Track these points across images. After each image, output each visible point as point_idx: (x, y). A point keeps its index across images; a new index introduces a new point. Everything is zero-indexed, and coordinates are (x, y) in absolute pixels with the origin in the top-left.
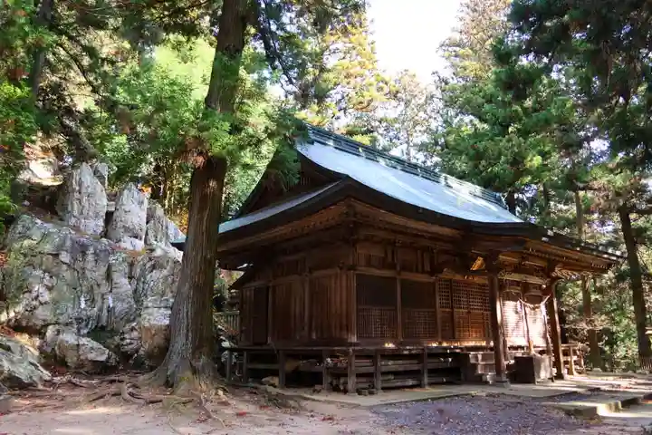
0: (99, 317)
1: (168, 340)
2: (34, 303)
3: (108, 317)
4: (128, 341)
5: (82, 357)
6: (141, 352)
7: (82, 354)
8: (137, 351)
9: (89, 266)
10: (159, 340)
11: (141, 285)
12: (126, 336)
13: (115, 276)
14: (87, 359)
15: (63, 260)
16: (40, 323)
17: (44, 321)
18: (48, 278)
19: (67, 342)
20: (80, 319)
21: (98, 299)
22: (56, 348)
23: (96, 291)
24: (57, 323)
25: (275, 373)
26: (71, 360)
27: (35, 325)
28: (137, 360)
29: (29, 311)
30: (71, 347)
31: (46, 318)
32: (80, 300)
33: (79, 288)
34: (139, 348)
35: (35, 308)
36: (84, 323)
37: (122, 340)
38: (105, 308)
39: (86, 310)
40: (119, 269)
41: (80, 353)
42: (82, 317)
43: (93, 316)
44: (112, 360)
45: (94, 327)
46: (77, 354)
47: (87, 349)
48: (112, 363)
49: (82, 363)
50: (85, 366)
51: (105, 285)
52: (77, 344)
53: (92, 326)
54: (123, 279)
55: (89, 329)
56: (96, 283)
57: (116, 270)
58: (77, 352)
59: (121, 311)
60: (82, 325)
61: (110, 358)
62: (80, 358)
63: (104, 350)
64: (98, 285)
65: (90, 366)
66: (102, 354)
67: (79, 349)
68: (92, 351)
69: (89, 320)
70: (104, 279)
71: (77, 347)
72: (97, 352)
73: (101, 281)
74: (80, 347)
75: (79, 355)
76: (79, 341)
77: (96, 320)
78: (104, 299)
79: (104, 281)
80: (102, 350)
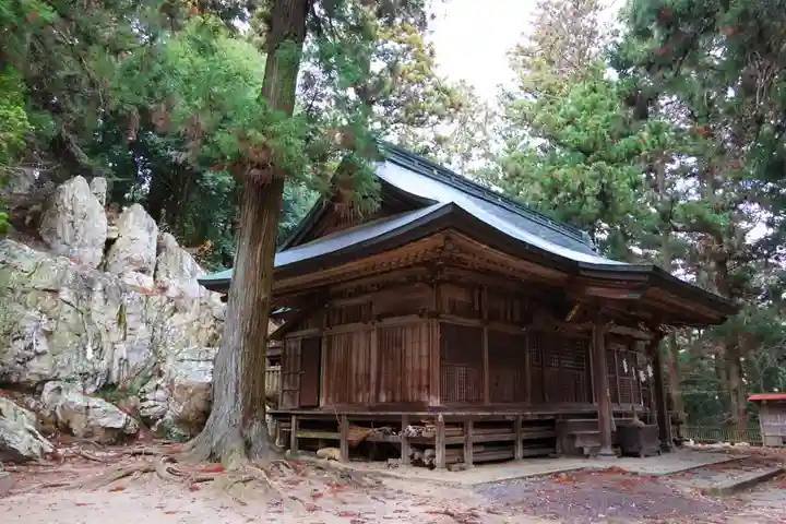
0: (109, 372)
1: (209, 402)
2: (28, 353)
3: (119, 371)
4: (152, 403)
5: (92, 423)
6: (168, 417)
7: (92, 419)
8: (162, 417)
9: (96, 306)
10: (198, 402)
11: (159, 332)
12: (148, 396)
13: (130, 320)
14: (98, 425)
15: (63, 297)
16: (36, 379)
17: (40, 375)
18: (46, 321)
19: (73, 403)
20: (87, 373)
21: (107, 347)
22: (58, 411)
23: (104, 338)
24: (55, 379)
25: (335, 444)
26: (78, 427)
27: (29, 381)
28: (161, 427)
29: (21, 363)
30: (78, 410)
31: (43, 372)
32: (85, 349)
33: (84, 335)
34: (165, 412)
35: (29, 359)
36: (90, 380)
37: (142, 401)
38: (116, 361)
39: (93, 363)
40: (135, 312)
41: (90, 418)
42: (89, 371)
43: (102, 370)
44: (130, 427)
45: (102, 384)
46: (86, 419)
47: (99, 413)
48: (131, 430)
49: (93, 431)
50: (96, 434)
51: (116, 331)
52: (87, 407)
53: (100, 383)
54: (140, 325)
55: (97, 386)
56: (105, 328)
57: (131, 312)
58: (85, 416)
59: (136, 365)
60: (88, 382)
61: (128, 424)
62: (90, 424)
63: (121, 415)
64: (108, 331)
65: (102, 435)
66: (118, 419)
67: (88, 412)
68: (105, 415)
69: (96, 375)
70: (115, 323)
71: (86, 410)
72: (112, 417)
73: (112, 326)
74: (90, 410)
75: (89, 420)
76: (89, 403)
77: (106, 375)
78: (115, 349)
79: (115, 326)
80: (118, 414)
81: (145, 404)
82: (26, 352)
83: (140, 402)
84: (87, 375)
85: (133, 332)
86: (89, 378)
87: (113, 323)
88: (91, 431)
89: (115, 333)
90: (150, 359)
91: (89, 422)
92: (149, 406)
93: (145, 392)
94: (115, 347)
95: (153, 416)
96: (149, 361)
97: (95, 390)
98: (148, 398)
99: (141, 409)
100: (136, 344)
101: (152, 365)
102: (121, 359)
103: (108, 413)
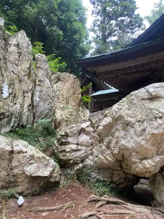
0: (21, 114)
4: (74, 147)
5: (16, 171)
6: (89, 162)
7: (16, 167)
8: (82, 161)
12: (70, 139)
13: (40, 74)
14: (24, 173)
21: (19, 95)
23: (17, 86)
28: (80, 172)
34: (86, 157)
37: (62, 144)
38: (26, 106)
39: (8, 105)
40: (44, 67)
41: (13, 164)
42: (5, 112)
43: (16, 113)
44: (56, 173)
45: (16, 125)
46: (9, 165)
47: (24, 159)
48: (56, 177)
49: (15, 179)
50: (19, 184)
51: (26, 82)
52: (11, 151)
53: (14, 124)
54: (46, 79)
55: (11, 126)
56: (18, 78)
57: (41, 66)
58: (8, 162)
59: (43, 111)
60: (4, 122)
61: (54, 170)
62: (12, 171)
63: (48, 160)
64: (20, 81)
65: (26, 185)
66: (45, 166)
67: (12, 158)
68: (31, 161)
69: (11, 116)
70: (26, 75)
71: (9, 155)
72: (39, 164)
73: (23, 78)
74: (14, 155)
75: (12, 167)
76: (13, 146)
77: (19, 117)
78: (25, 97)
79: (27, 77)
80: (46, 159)
81: (68, 148)
83: (59, 145)
84: (3, 115)
85: (42, 84)
86: (4, 118)
87: (25, 75)
88: (12, 180)
89: (26, 83)
90: (52, 107)
91: (12, 169)
92: (71, 150)
93: (67, 135)
94: (25, 95)
95: (73, 161)
96: (51, 109)
97: (9, 130)
98: (70, 141)
99: (60, 152)
100: (43, 93)
101: (53, 113)
102: (30, 105)
103: (36, 159)
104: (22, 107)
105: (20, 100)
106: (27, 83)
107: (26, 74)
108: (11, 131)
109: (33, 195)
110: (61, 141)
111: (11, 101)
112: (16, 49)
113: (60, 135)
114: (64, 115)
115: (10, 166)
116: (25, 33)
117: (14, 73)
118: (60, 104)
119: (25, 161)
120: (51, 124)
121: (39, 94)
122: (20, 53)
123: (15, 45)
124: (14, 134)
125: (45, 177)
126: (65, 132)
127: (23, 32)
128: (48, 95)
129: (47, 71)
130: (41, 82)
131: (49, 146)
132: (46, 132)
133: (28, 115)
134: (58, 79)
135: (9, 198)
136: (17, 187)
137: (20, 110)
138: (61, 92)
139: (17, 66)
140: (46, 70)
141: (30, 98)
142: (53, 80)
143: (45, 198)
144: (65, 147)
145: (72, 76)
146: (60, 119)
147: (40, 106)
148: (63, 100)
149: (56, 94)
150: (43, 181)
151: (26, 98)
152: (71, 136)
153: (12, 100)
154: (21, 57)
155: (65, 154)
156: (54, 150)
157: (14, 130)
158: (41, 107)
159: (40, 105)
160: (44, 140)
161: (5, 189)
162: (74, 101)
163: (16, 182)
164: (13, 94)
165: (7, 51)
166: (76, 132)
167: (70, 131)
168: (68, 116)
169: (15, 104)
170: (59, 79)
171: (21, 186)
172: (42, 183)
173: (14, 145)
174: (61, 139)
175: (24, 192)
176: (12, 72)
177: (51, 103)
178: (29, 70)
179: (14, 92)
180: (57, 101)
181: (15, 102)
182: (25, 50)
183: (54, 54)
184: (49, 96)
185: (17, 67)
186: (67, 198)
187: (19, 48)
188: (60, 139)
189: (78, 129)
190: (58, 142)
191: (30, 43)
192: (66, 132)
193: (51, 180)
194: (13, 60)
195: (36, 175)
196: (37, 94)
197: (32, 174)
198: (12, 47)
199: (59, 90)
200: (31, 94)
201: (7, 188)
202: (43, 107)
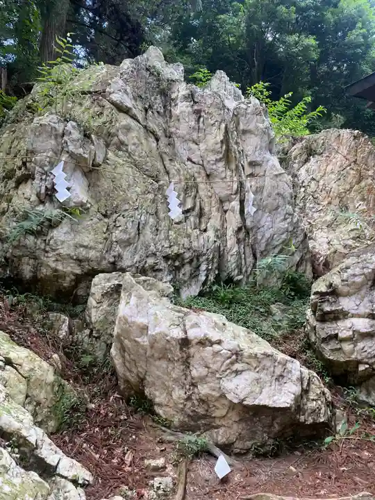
0: (220, 254)
2: (50, 211)
4: (362, 324)
5: (203, 390)
7: (203, 379)
9: (183, 127)
12: (346, 304)
13: (251, 147)
14: (223, 396)
15: (116, 97)
16: (72, 269)
17: (79, 261)
19: (144, 329)
22: (114, 348)
23: (203, 189)
24: (114, 267)
27: (57, 275)
29: (37, 234)
30: (161, 349)
31: (83, 253)
32: (165, 198)
33: (164, 179)
35: (52, 224)
36: (187, 269)
37: (324, 318)
38: (230, 232)
39: (189, 236)
40: (257, 128)
41: (195, 373)
42: (181, 251)
43: (207, 250)
44: (313, 400)
45: (212, 278)
46: (186, 375)
47: (218, 359)
48: (315, 412)
49: (207, 411)
50: (218, 422)
51: (223, 175)
52: (182, 339)
53: (207, 276)
54: (268, 155)
55: (201, 283)
56: (202, 171)
57: (250, 128)
58: (182, 367)
59: (272, 238)
60: (183, 274)
61: (305, 392)
62: (196, 390)
63: (284, 364)
64: (208, 176)
65: (235, 426)
66: (277, 379)
67: (188, 357)
68: (238, 366)
69: (198, 260)
70: (220, 160)
71: (181, 349)
72: (258, 372)
73: (214, 167)
74: (192, 350)
75: (192, 378)
76: (187, 327)
77: (215, 260)
78: (226, 212)
79: (221, 164)
80: (276, 361)
81: (343, 328)
82: (41, 208)
83: (317, 321)
84: (180, 259)
85: (258, 170)
86: (183, 265)
87: (217, 161)
88: (201, 411)
89: (222, 179)
90: (296, 226)
91: (194, 385)
92: (354, 335)
93: (334, 292)
94: (225, 208)
95: (367, 366)
96: (294, 230)
97: (198, 291)
98: (346, 309)
99: (324, 340)
100: (265, 194)
101: (301, 238)
102: (240, 229)
103: (247, 360)
104: (221, 234)
105: (214, 222)
106: (225, 178)
107: (218, 157)
108: (201, 294)
109: (257, 455)
110: (322, 310)
111: (193, 227)
112: (187, 107)
113: (316, 293)
114: (335, 242)
115: (189, 378)
116: (226, 76)
117: (194, 163)
118: (322, 214)
119: (219, 364)
120: (301, 269)
121: (253, 196)
122: (198, 113)
123: (185, 98)
124: (209, 299)
125: (280, 409)
126: (328, 283)
127: (221, 73)
128: (278, 194)
129: (269, 135)
130: (255, 165)
131: (296, 325)
132: (291, 290)
133: (239, 253)
134: (310, 152)
135: (197, 455)
136: (216, 430)
137: (217, 244)
138: (321, 182)
139: (197, 144)
140: (265, 132)
141: (238, 212)
142: (295, 158)
143: (292, 468)
144: (335, 325)
145: (346, 133)
146: (329, 252)
147: (263, 226)
148: (330, 203)
149: (309, 190)
150: (278, 420)
151: (227, 214)
152: (348, 295)
153: (195, 224)
154: (202, 119)
155: (338, 346)
156: (307, 336)
157: (208, 290)
158: (265, 227)
159: (262, 223)
160: (284, 311)
161: (188, 431)
162: (363, 199)
163: (210, 417)
164: (197, 208)
165: (171, 117)
166: (358, 280)
167: (343, 281)
168: (350, 242)
169: (205, 231)
170: (311, 150)
171: (223, 429)
172: (276, 425)
173: (188, 324)
174: (319, 304)
175: (233, 444)
176: (189, 159)
177: (290, 215)
178: (224, 147)
179: (198, 204)
180: (313, 208)
181: (203, 227)
182: (209, 101)
183: (290, 94)
184: (283, 198)
185: (197, 146)
186: (358, 479)
187: (195, 102)
188: (316, 303)
189: (366, 271)
190: (314, 312)
191: (240, 92)
192: (331, 285)
193: (302, 418)
194: (185, 132)
195: (256, 402)
196: (250, 196)
197: (243, 400)
198: (180, 104)
199: (313, 179)
200: (238, 203)
201: (192, 429)
202: (272, 227)
